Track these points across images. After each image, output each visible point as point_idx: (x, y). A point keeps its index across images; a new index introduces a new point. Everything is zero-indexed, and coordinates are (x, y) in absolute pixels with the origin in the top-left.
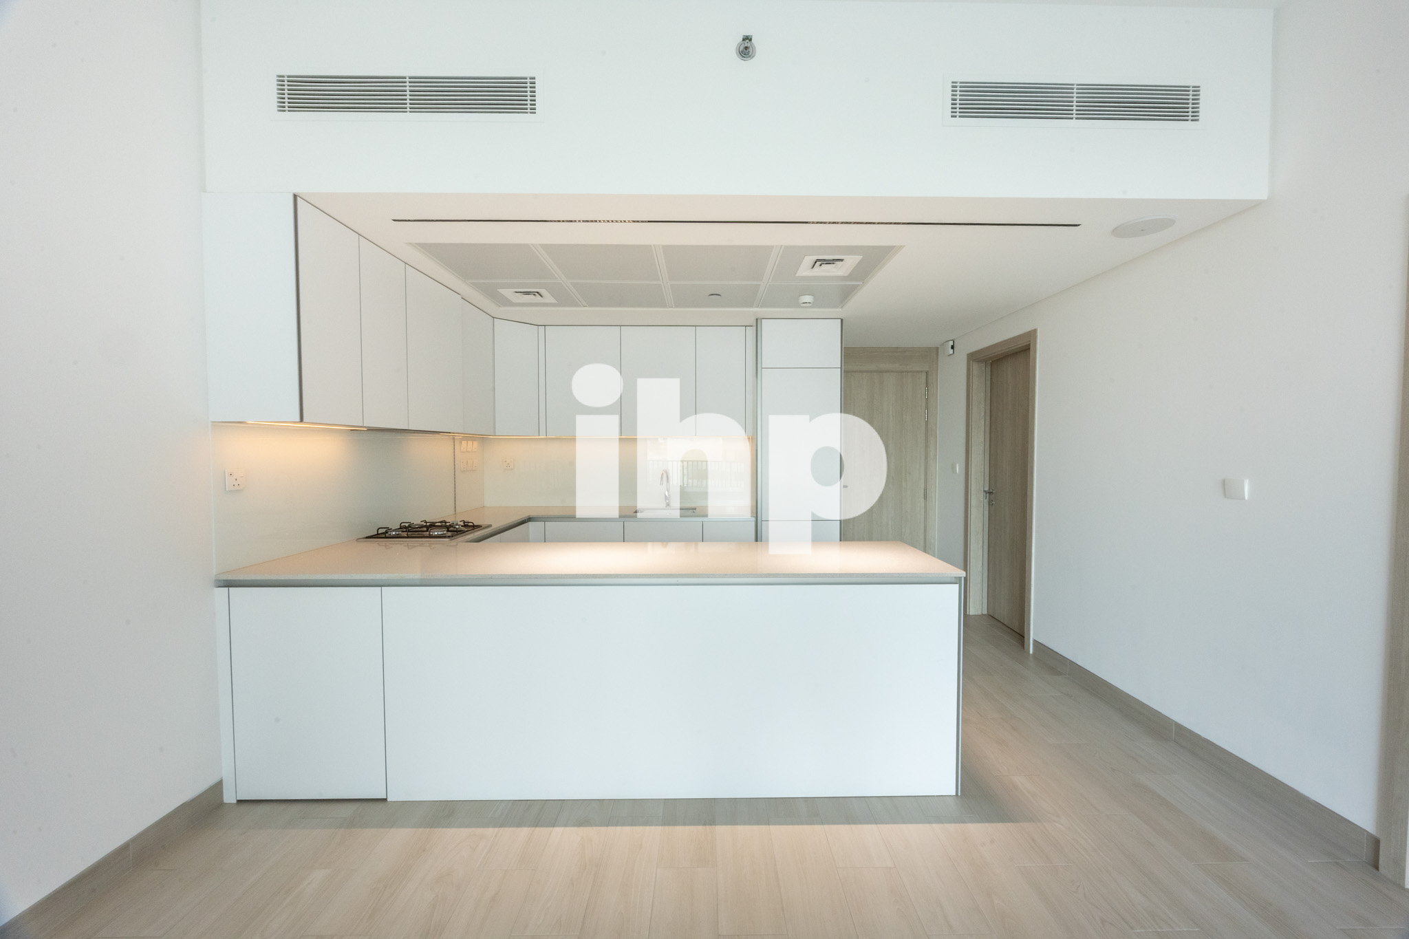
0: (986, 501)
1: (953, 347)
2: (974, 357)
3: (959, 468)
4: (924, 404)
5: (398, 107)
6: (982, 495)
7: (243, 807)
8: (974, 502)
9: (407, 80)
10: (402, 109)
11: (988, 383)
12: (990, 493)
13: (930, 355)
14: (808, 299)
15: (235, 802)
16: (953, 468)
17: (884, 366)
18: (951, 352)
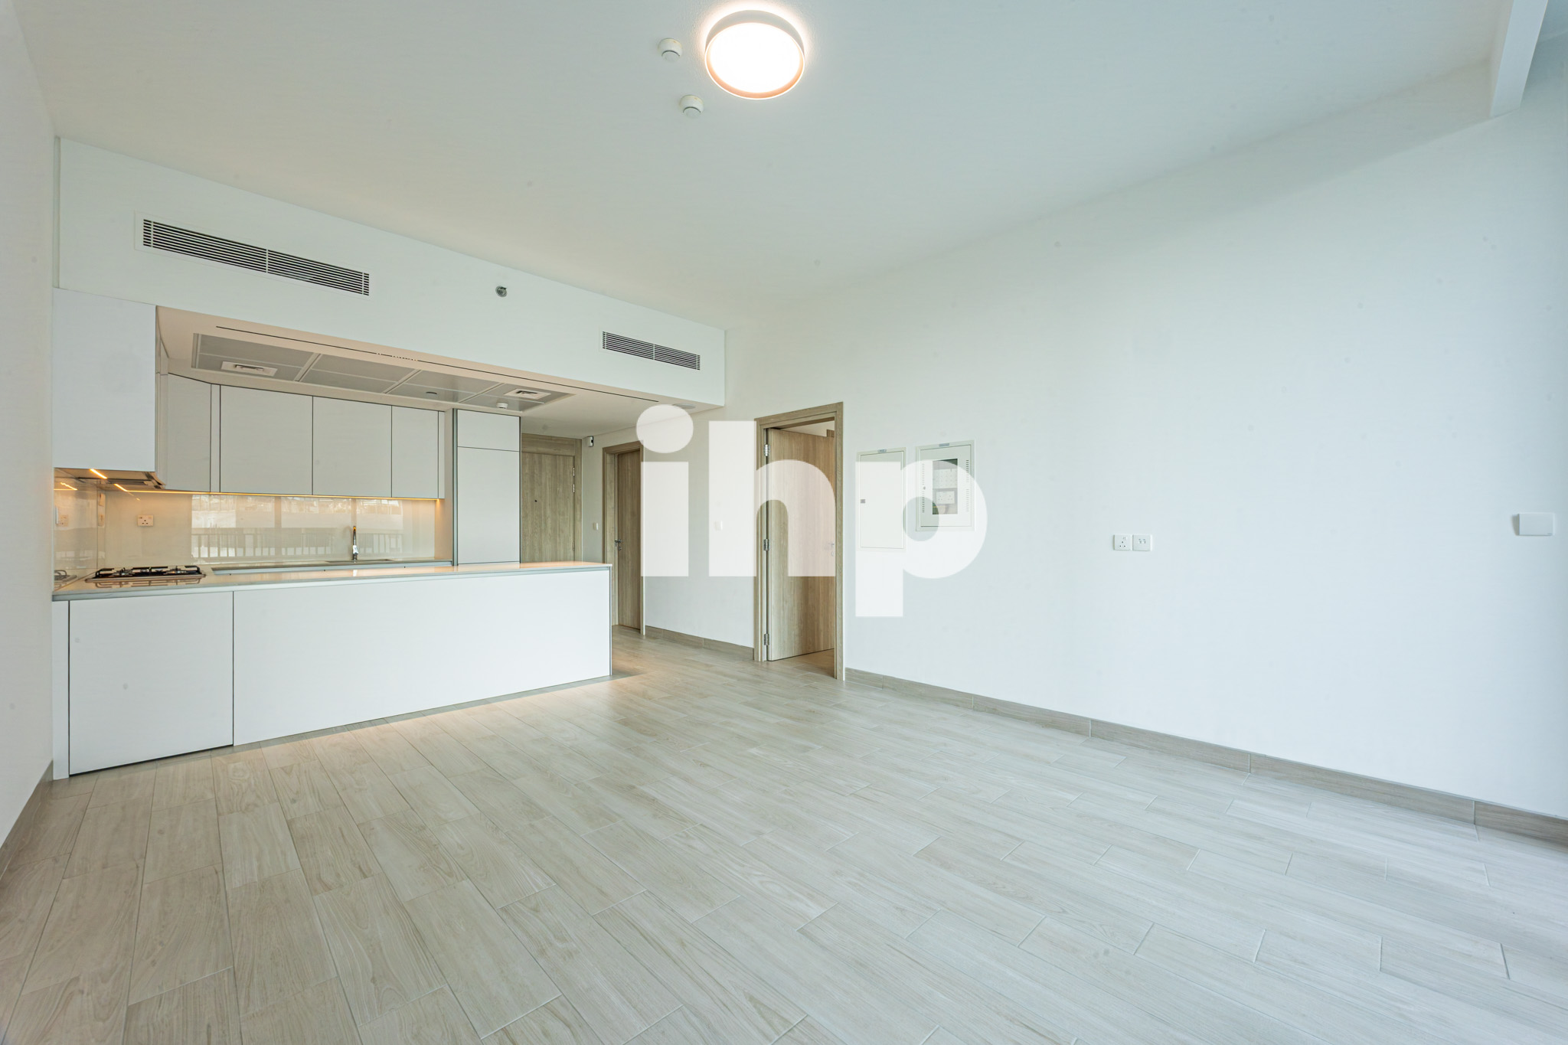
0: (616, 548)
1: (592, 441)
2: (607, 451)
3: (599, 526)
4: (572, 480)
5: (260, 268)
6: (614, 544)
7: (73, 779)
8: (608, 548)
9: (267, 251)
10: (263, 270)
11: (616, 468)
12: (619, 542)
13: (576, 444)
14: (504, 405)
15: (68, 777)
16: (594, 528)
17: (541, 449)
18: (591, 444)
